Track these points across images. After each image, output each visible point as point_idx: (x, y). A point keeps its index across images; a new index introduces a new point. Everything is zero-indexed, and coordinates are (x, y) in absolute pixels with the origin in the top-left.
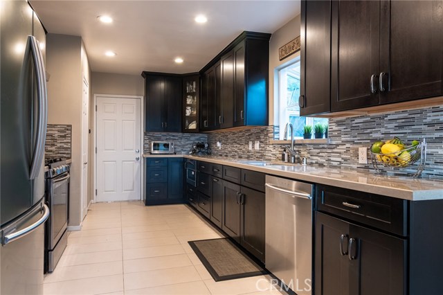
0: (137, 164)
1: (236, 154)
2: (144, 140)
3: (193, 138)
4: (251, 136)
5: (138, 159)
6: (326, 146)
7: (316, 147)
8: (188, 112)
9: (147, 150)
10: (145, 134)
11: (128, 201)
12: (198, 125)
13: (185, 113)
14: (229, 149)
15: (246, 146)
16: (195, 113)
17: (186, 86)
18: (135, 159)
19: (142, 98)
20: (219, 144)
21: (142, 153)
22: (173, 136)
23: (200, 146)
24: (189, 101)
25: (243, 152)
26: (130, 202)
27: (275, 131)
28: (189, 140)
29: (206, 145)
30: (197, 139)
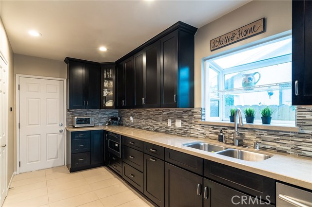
0: (61, 136)
1: (152, 127)
2: (67, 115)
3: (107, 113)
4: (170, 115)
5: (61, 131)
6: (290, 134)
7: (270, 133)
8: (105, 93)
9: (70, 124)
10: (68, 110)
11: (52, 168)
12: (115, 104)
13: (103, 94)
14: (144, 123)
15: (164, 123)
16: (112, 93)
17: (103, 73)
18: (59, 132)
19: (65, 80)
20: (131, 118)
21: (66, 126)
22: (92, 111)
23: (114, 119)
24: (106, 85)
25: (160, 127)
26: (55, 169)
27: (203, 113)
28: (104, 114)
29: (119, 119)
30: (111, 114)
